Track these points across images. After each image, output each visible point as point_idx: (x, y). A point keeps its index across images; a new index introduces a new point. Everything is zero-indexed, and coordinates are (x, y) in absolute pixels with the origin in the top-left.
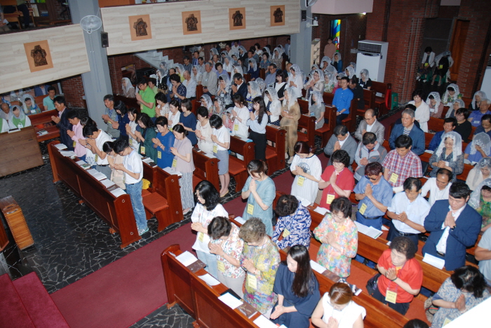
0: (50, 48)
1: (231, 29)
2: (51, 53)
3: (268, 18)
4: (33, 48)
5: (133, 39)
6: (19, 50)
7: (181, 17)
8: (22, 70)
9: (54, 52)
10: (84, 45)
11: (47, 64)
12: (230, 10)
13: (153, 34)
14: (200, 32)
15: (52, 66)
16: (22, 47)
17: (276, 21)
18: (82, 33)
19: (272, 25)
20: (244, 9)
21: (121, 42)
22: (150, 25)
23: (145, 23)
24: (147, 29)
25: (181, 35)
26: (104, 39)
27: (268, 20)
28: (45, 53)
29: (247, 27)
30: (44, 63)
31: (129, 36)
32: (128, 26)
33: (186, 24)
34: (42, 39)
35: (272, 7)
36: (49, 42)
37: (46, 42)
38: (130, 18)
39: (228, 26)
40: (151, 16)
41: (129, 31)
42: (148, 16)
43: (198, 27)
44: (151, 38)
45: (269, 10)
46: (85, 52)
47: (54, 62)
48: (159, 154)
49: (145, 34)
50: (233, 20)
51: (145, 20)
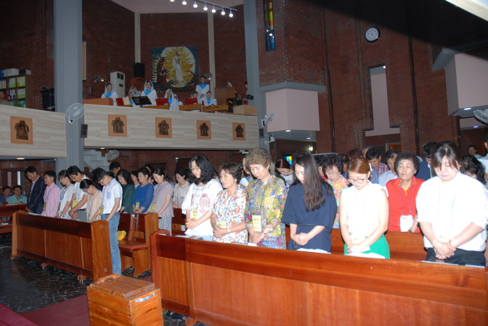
0: (34, 127)
1: (198, 138)
2: (34, 131)
3: (231, 133)
4: (18, 122)
5: (110, 135)
6: (5, 121)
7: (154, 122)
8: (3, 139)
9: (36, 130)
10: (64, 132)
11: (27, 139)
12: (198, 121)
13: (128, 133)
14: (171, 137)
15: (32, 143)
16: (8, 119)
17: (238, 136)
18: (65, 122)
19: (234, 139)
20: (210, 122)
21: (99, 136)
23: (122, 122)
24: (124, 128)
25: (154, 137)
26: (84, 130)
27: (231, 134)
28: (28, 129)
29: (212, 138)
30: (26, 138)
31: (107, 132)
32: (107, 122)
33: (159, 129)
34: (28, 117)
35: (233, 124)
36: (34, 121)
37: (31, 120)
38: (109, 116)
39: (196, 135)
40: (128, 117)
41: (107, 128)
42: (125, 116)
43: (169, 132)
44: (126, 136)
45: (231, 126)
46: (64, 139)
47: (35, 139)
48: (138, 205)
49: (122, 131)
50: (200, 131)
51: (122, 119)
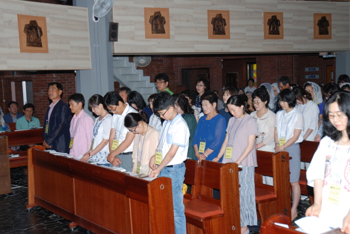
0: (48, 28)
1: (266, 38)
2: (48, 34)
3: (310, 28)
4: (28, 23)
5: (147, 37)
6: (10, 21)
7: (206, 16)
8: (10, 47)
9: (52, 33)
10: (87, 34)
11: (41, 46)
12: (265, 13)
13: (172, 33)
14: (229, 38)
15: (46, 51)
16: (15, 19)
17: (321, 33)
18: (87, 20)
19: (315, 38)
20: (282, 14)
21: (133, 38)
22: (169, 21)
23: (163, 18)
24: (165, 26)
25: (206, 39)
26: (113, 32)
27: (311, 31)
28: (41, 32)
29: (285, 38)
30: (39, 44)
31: (143, 33)
32: (143, 19)
33: (212, 26)
34: (40, 15)
35: (315, 15)
36: (48, 20)
37: (44, 19)
38: (146, 10)
39: (262, 34)
40: (171, 11)
41: (143, 26)
42: (167, 10)
43: (226, 31)
44: (169, 37)
45: (312, 19)
46: (88, 44)
47: (50, 46)
48: (203, 145)
49: (162, 31)
50: (268, 27)
51: (163, 15)
